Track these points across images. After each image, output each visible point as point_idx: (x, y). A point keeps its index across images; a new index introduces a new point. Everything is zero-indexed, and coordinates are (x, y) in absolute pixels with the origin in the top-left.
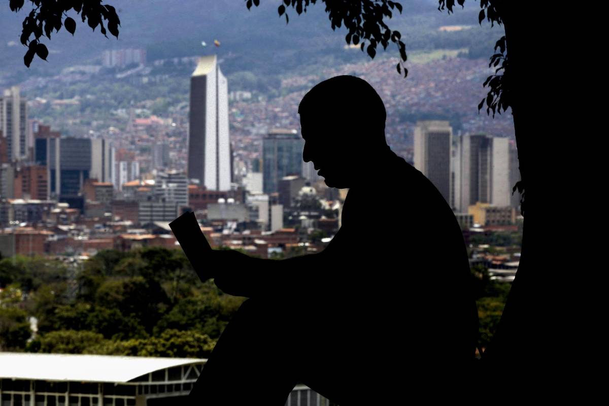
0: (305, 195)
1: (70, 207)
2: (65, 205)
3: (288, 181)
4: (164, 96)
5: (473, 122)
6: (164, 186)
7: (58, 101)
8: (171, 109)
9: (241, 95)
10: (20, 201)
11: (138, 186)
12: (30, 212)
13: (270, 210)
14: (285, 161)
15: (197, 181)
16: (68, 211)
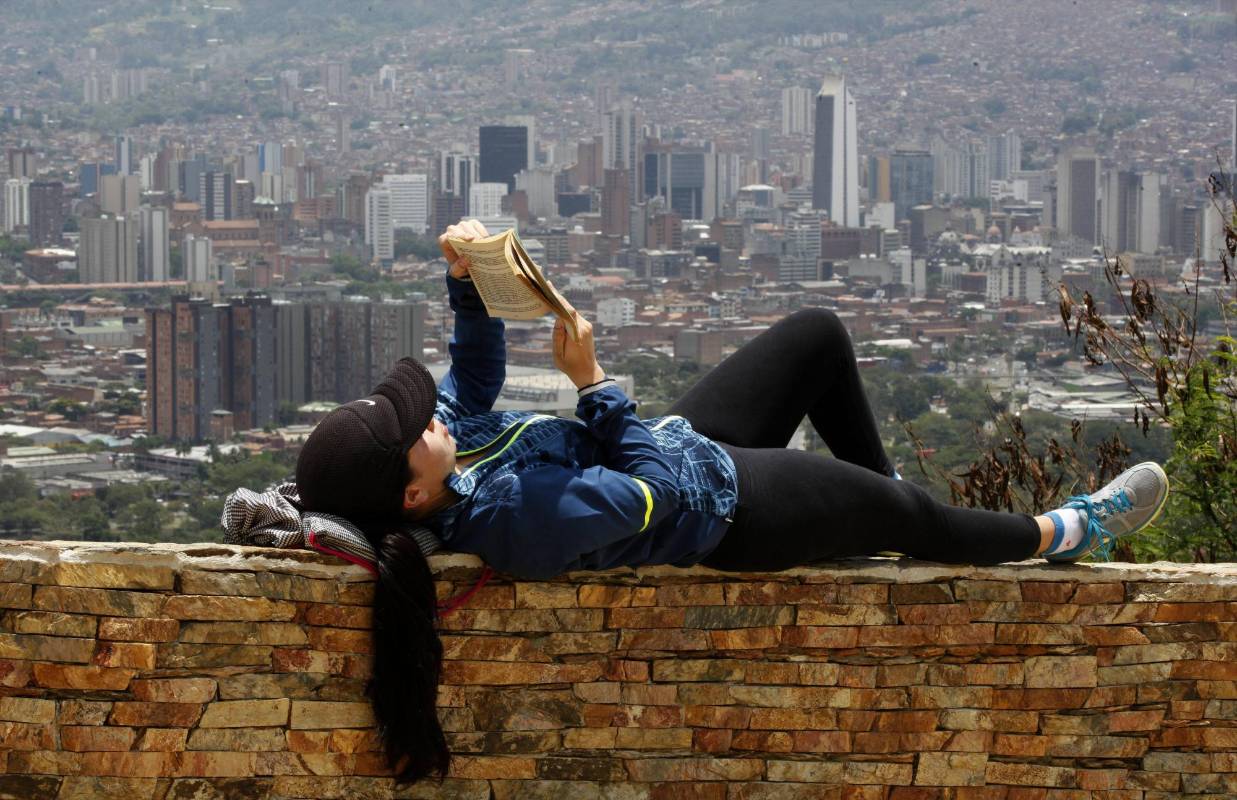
0: (946, 241)
1: (709, 260)
2: (704, 258)
3: (921, 211)
4: (743, 37)
5: (1114, 78)
6: (796, 228)
7: (619, 44)
8: (753, 55)
9: (836, 38)
10: (656, 253)
11: (772, 231)
12: (667, 264)
13: (913, 265)
14: (915, 181)
15: (825, 212)
16: (708, 265)
